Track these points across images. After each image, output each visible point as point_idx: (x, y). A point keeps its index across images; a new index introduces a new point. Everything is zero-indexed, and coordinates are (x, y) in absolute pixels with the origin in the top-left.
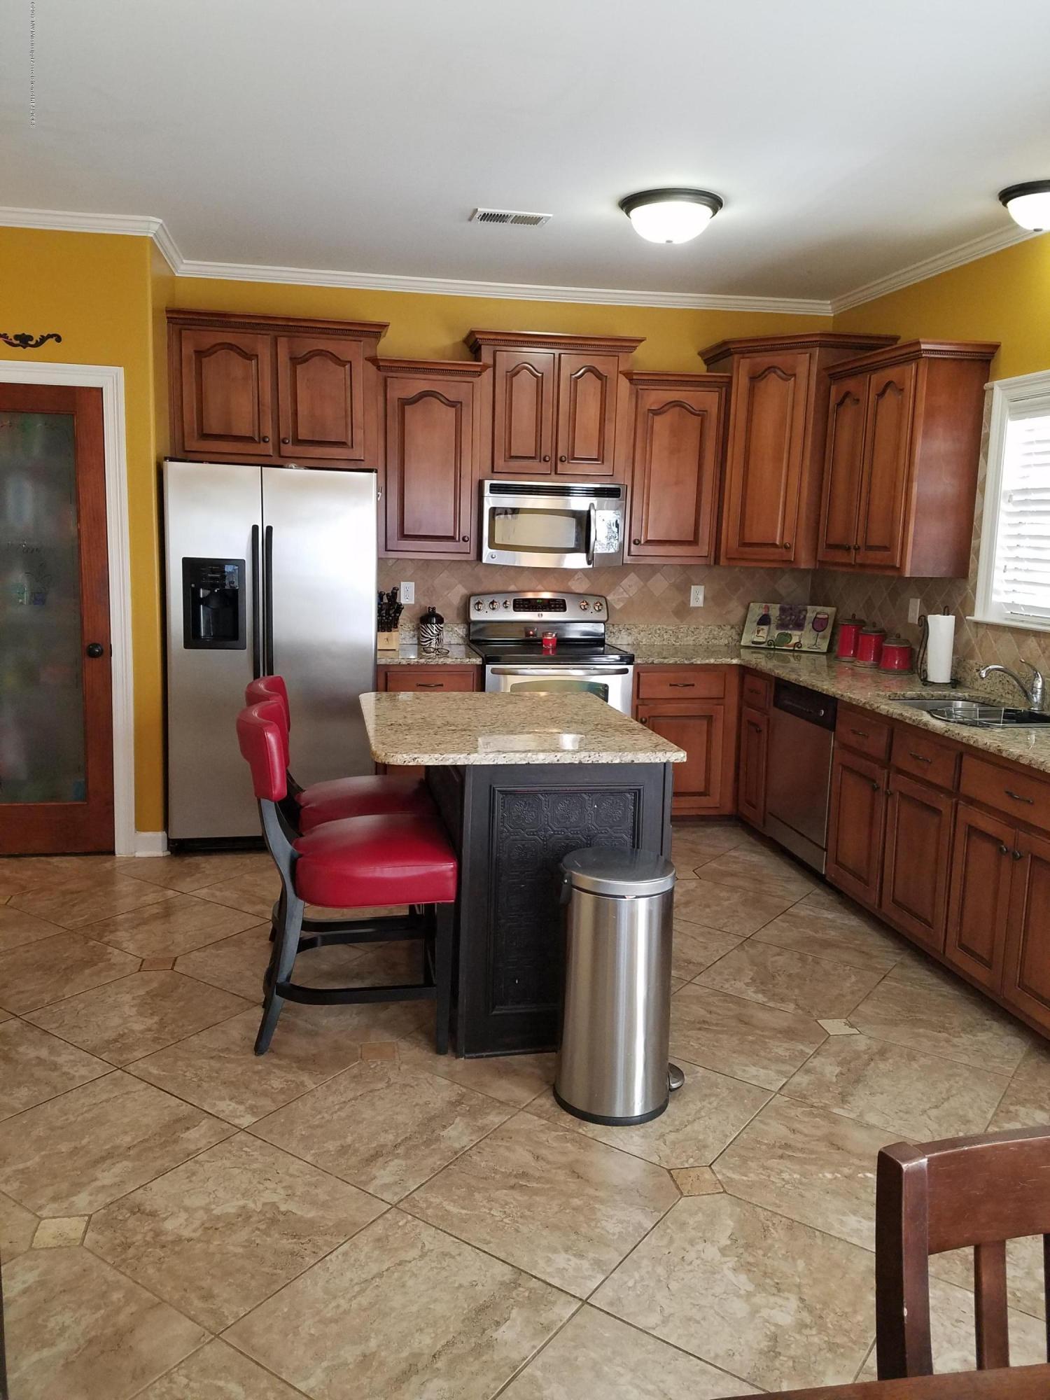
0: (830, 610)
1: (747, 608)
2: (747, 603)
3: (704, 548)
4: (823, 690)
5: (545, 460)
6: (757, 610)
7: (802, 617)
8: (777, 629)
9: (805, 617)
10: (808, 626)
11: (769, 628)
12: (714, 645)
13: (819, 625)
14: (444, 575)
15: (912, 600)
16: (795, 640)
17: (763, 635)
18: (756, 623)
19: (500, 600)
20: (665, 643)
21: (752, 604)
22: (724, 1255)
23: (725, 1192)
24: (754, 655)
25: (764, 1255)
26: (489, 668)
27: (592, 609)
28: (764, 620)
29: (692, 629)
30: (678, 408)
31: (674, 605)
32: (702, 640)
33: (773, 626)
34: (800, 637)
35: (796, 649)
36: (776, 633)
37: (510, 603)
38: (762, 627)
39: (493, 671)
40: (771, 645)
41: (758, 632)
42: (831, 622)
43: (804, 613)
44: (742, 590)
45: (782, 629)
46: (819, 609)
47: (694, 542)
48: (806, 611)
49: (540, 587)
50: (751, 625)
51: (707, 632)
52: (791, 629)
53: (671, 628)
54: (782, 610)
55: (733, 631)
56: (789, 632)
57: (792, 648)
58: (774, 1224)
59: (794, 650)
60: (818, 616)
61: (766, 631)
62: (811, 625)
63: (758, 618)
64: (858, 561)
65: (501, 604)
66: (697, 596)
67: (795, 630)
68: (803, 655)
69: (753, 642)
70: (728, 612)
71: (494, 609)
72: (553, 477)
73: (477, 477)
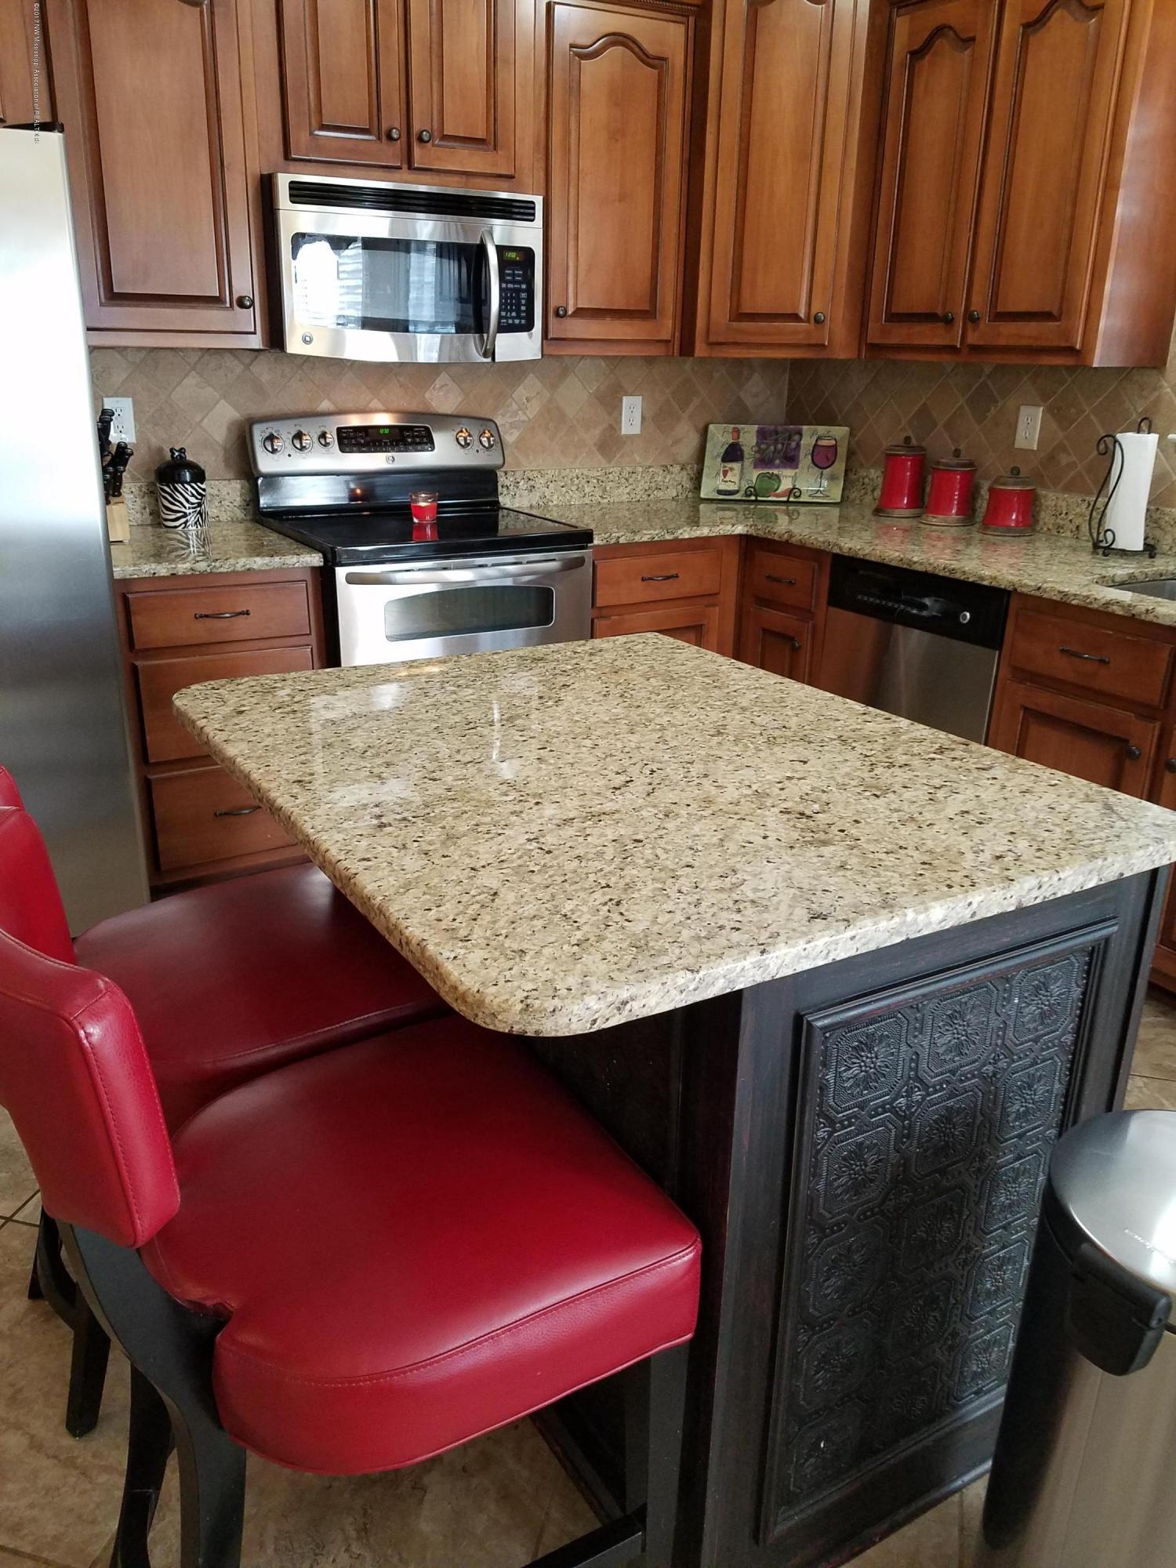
0: (840, 432)
1: (704, 433)
2: (701, 425)
3: (667, 326)
4: (982, 579)
5: (389, 137)
6: (720, 437)
7: (793, 444)
8: (756, 466)
9: (798, 445)
10: (805, 460)
11: (742, 465)
12: (658, 501)
13: (823, 458)
14: (191, 380)
15: (1025, 411)
16: (786, 484)
17: (735, 478)
18: (720, 459)
19: (311, 430)
20: (587, 500)
21: (711, 427)
24: (720, 513)
26: (341, 573)
27: (476, 445)
28: (733, 454)
29: (625, 474)
30: (621, 48)
31: (598, 432)
32: (640, 494)
33: (748, 462)
34: (794, 478)
35: (792, 499)
36: (754, 475)
37: (332, 437)
38: (729, 465)
39: (352, 579)
40: (750, 496)
41: (725, 473)
42: (842, 451)
43: (796, 437)
44: (696, 401)
45: (763, 468)
46: (822, 430)
47: (648, 314)
48: (800, 433)
49: (375, 403)
50: (712, 462)
51: (647, 479)
52: (778, 467)
53: (596, 474)
54: (762, 435)
55: (684, 473)
56: (776, 472)
57: (785, 499)
59: (787, 502)
60: (821, 443)
61: (737, 471)
62: (810, 457)
63: (723, 451)
64: (972, 339)
65: (315, 439)
66: (632, 414)
67: (785, 467)
68: (803, 509)
69: (720, 492)
70: (677, 442)
71: (302, 448)
72: (405, 173)
73: (257, 167)
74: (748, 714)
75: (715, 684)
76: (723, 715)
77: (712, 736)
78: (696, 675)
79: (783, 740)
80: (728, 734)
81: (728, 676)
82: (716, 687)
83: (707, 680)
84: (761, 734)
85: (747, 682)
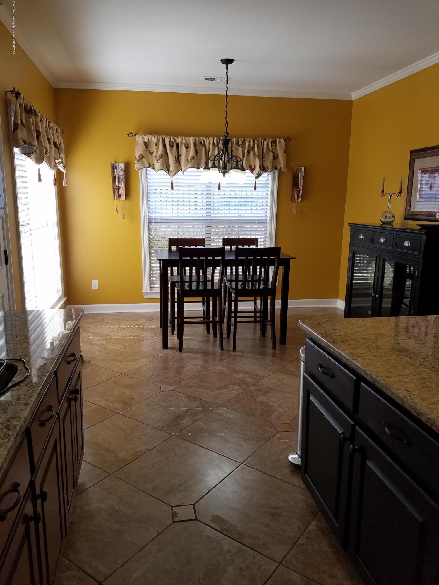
22: (276, 409)
23: (274, 424)
25: (264, 409)
58: (259, 416)
74: (412, 362)
75: (424, 381)
76: (424, 363)
77: (431, 355)
78: (435, 389)
79: (402, 351)
80: (424, 355)
81: (416, 385)
82: (424, 379)
83: (428, 384)
84: (410, 354)
85: (406, 380)
